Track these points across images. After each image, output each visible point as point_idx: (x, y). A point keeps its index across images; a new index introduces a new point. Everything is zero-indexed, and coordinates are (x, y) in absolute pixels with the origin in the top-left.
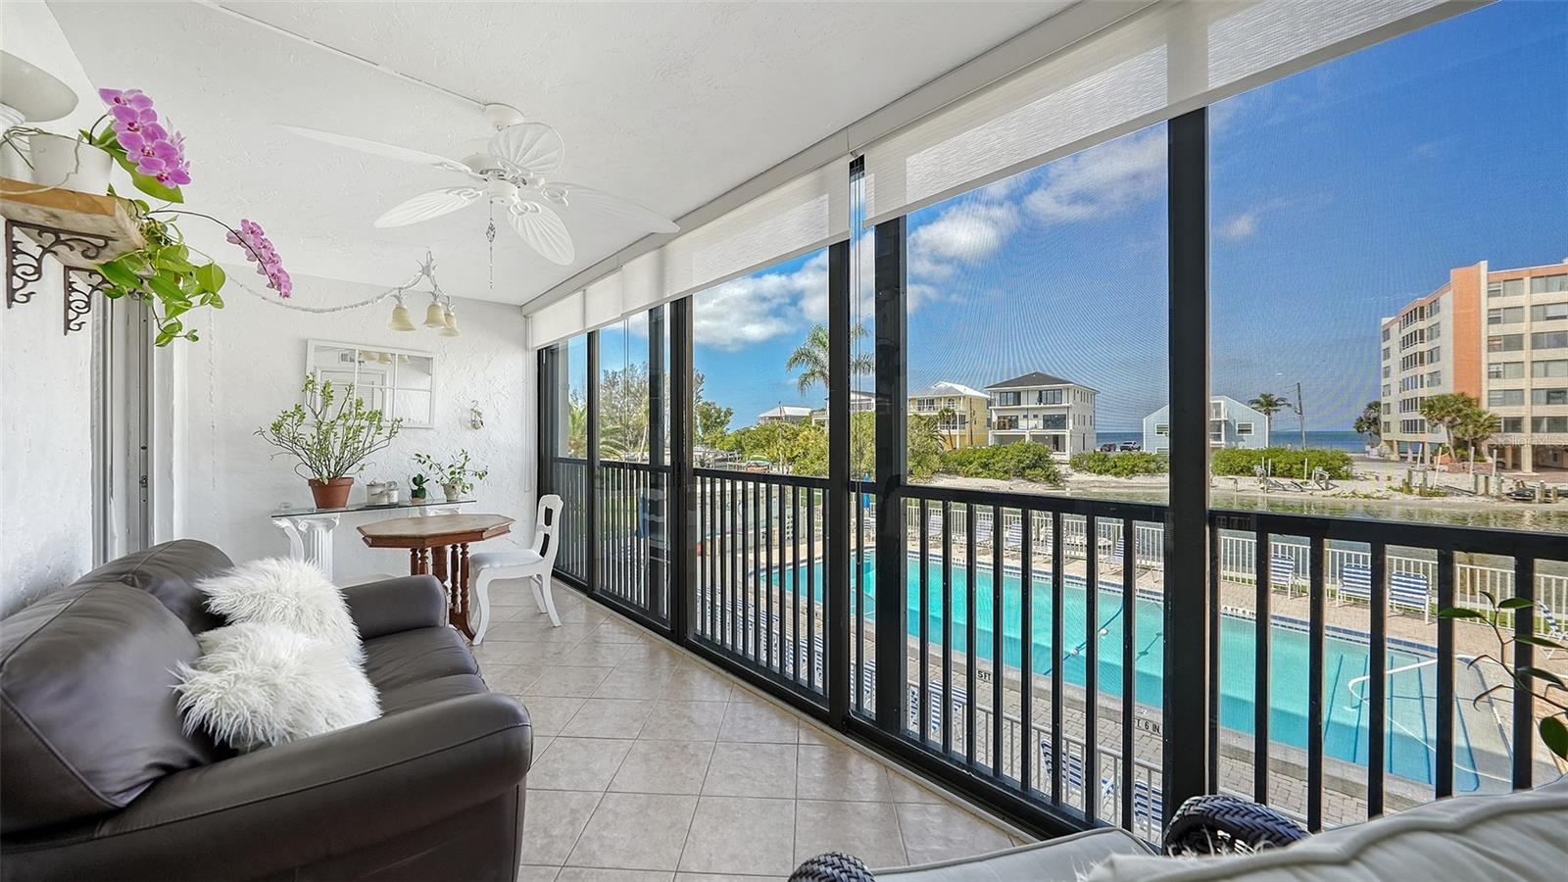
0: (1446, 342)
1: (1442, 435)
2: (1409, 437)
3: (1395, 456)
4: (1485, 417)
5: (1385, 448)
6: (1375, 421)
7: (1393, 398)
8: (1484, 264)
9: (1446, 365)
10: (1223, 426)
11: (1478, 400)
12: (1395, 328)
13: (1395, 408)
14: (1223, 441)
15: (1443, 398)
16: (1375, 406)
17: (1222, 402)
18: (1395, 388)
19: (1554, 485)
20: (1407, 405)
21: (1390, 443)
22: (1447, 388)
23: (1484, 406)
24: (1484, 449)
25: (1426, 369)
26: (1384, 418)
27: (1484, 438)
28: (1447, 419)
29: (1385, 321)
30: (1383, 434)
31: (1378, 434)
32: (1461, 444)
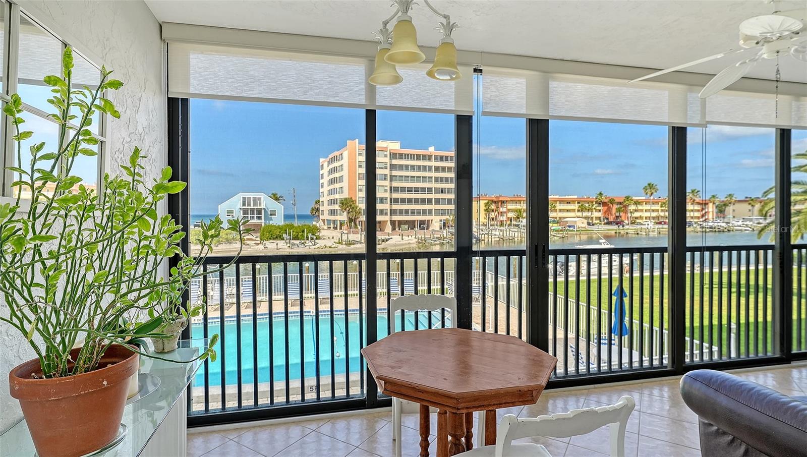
0: (345, 173)
1: (344, 217)
2: (332, 218)
3: (326, 227)
4: (358, 208)
5: (321, 222)
6: (318, 210)
7: (325, 199)
8: (357, 140)
9: (345, 184)
10: (263, 211)
11: (356, 201)
12: (326, 164)
13: (326, 203)
14: (263, 221)
15: (346, 199)
16: (317, 202)
17: (262, 197)
18: (326, 193)
19: (381, 237)
20: (332, 202)
21: (324, 221)
22: (345, 195)
23: (357, 204)
24: (357, 223)
25: (337, 186)
26: (321, 208)
27: (358, 218)
28: (347, 209)
29: (322, 160)
30: (321, 216)
31: (319, 216)
32: (351, 220)
